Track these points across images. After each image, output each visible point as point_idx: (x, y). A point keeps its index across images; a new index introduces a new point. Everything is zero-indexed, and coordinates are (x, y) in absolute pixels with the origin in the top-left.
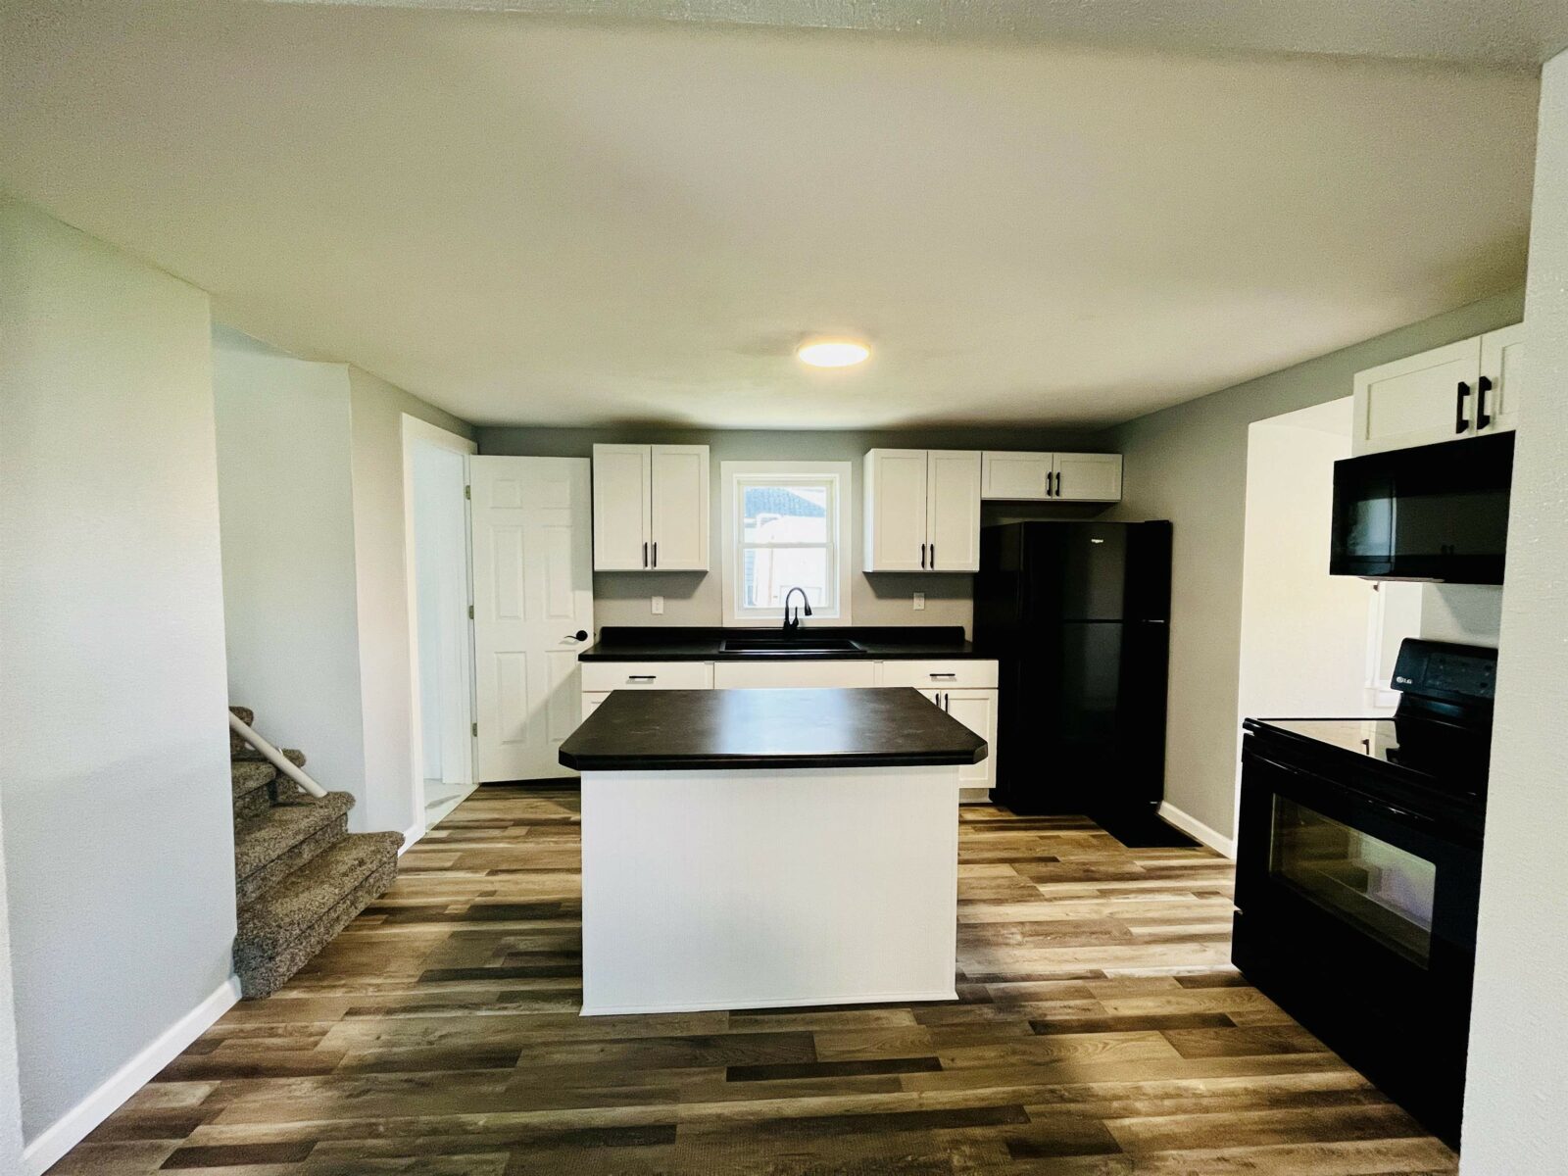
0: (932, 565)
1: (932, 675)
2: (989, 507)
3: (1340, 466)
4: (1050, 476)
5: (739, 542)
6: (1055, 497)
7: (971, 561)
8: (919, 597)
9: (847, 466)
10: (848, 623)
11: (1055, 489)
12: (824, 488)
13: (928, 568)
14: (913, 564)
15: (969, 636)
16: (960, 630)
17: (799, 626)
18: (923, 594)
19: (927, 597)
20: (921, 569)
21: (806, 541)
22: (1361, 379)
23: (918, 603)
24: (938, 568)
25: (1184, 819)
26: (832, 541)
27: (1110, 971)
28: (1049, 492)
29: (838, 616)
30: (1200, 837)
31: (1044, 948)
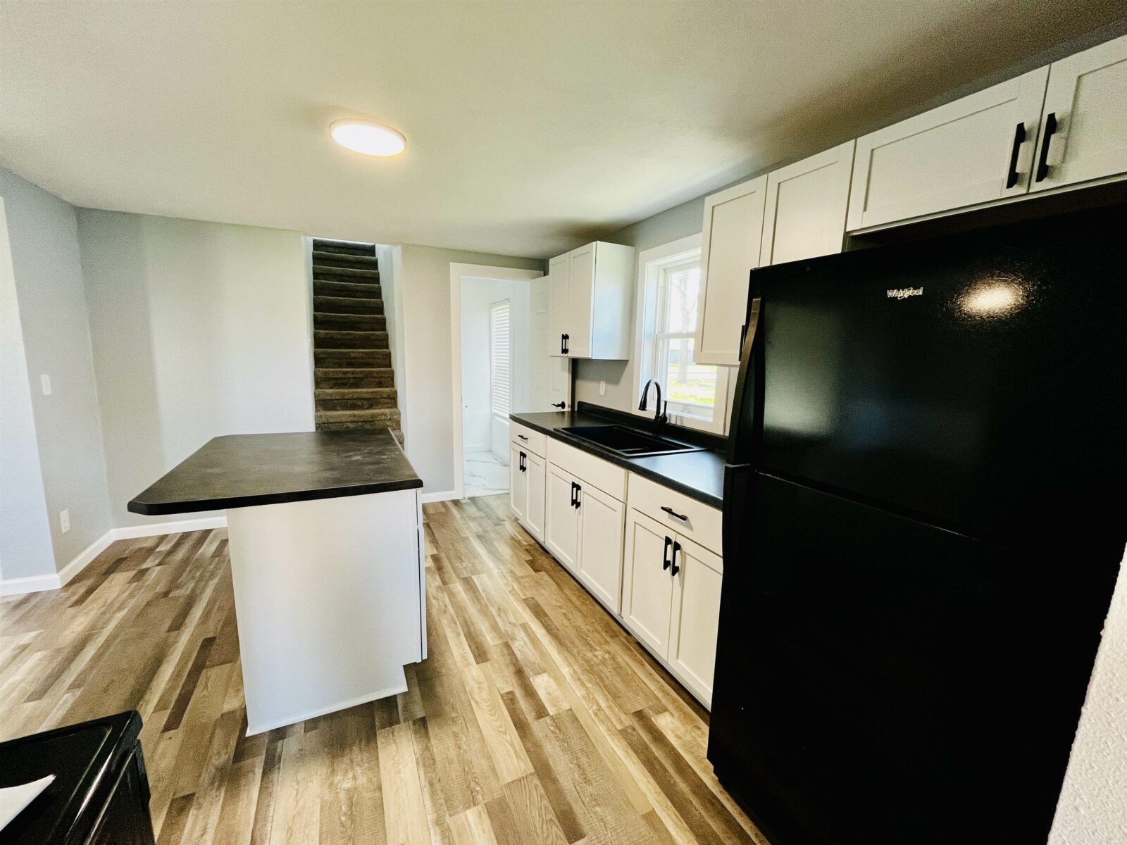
6: (1033, 190)
31: (322, 811)
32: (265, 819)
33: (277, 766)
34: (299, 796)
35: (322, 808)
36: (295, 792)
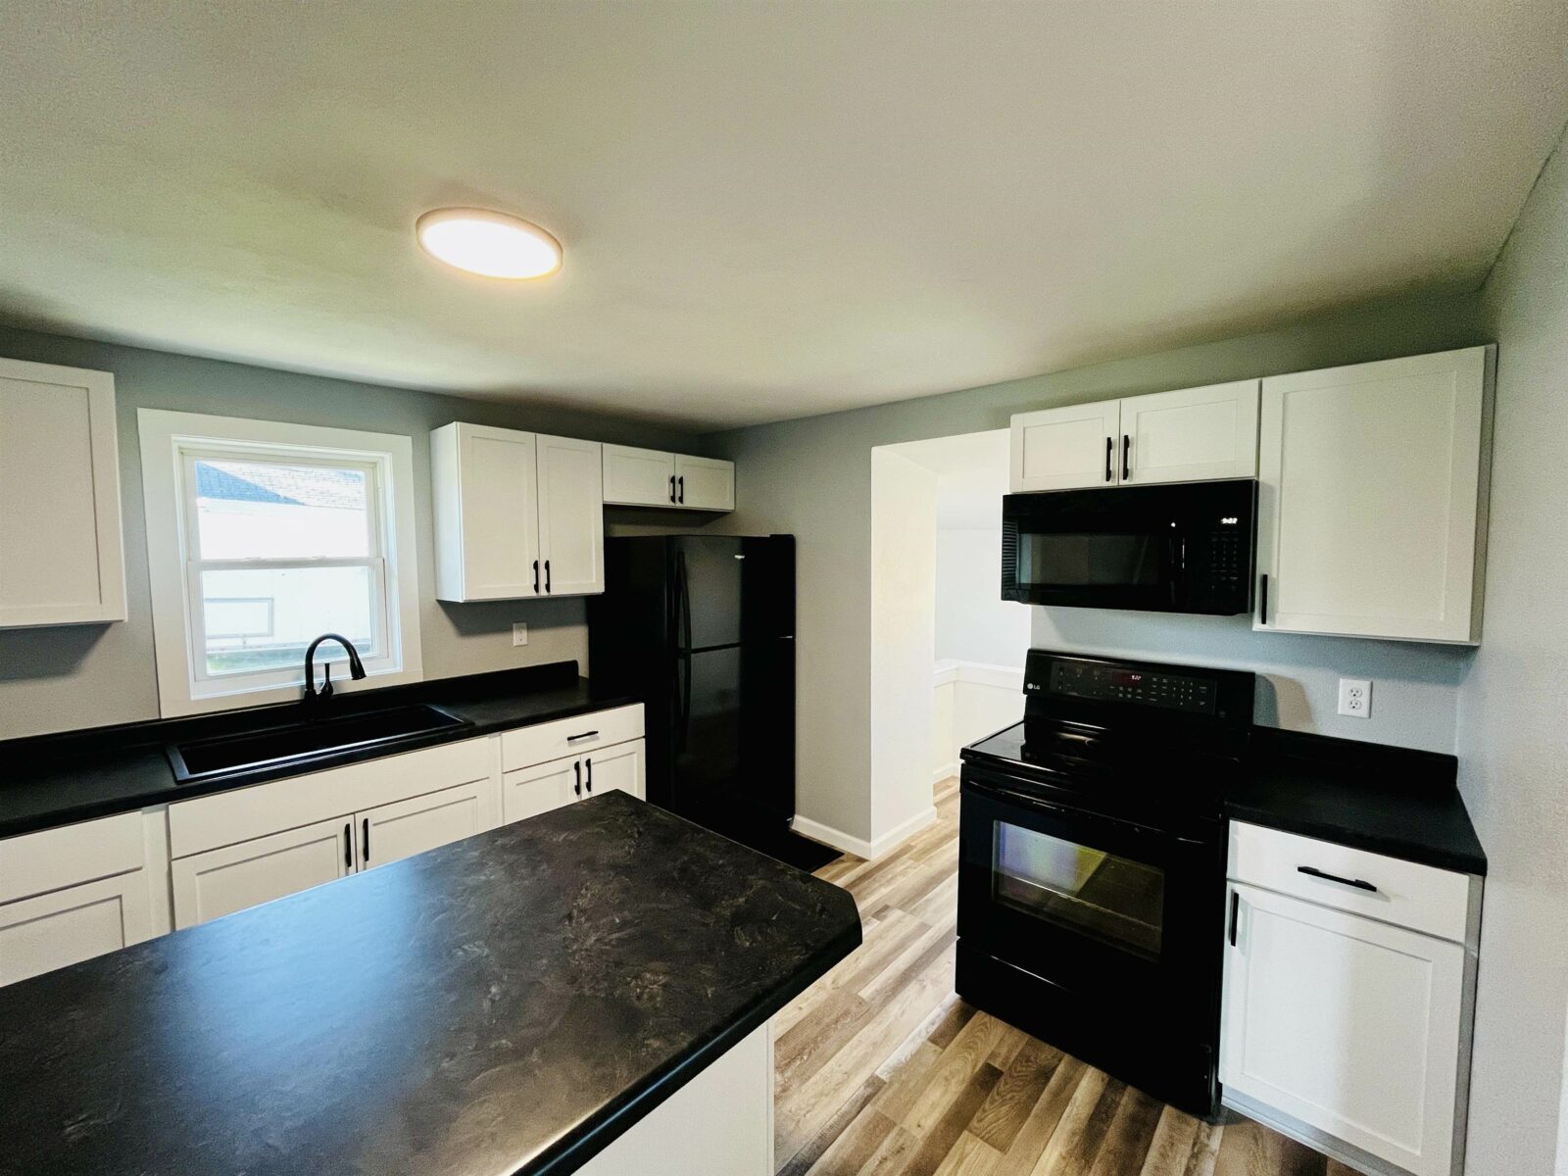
0: (548, 587)
1: (569, 739)
2: (613, 513)
3: (1006, 498)
4: (673, 480)
5: (189, 559)
6: (678, 505)
7: (594, 581)
8: (520, 629)
9: (406, 442)
10: (417, 677)
11: (678, 494)
12: (361, 473)
13: (543, 592)
14: (521, 587)
15: (583, 671)
16: (573, 665)
17: (335, 693)
18: (524, 625)
19: (530, 628)
20: (532, 594)
21: (330, 555)
22: (1016, 419)
23: (519, 637)
24: (555, 591)
25: (822, 830)
26: (379, 555)
27: (882, 1068)
28: (673, 499)
29: (399, 669)
30: (839, 846)
31: (810, 1077)
32: (842, 1116)
33: (794, 1162)
34: (809, 1108)
35: (807, 1080)
36: (808, 1116)
